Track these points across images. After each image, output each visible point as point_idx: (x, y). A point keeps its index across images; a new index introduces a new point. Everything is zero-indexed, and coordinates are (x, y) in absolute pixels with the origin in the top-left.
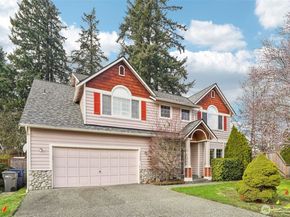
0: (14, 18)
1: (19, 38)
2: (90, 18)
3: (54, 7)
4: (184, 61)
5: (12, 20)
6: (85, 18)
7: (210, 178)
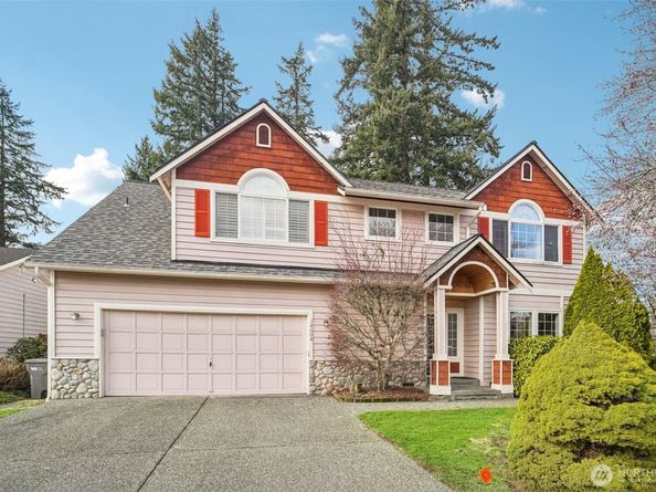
0: (160, 89)
1: (167, 122)
2: (294, 63)
3: (228, 58)
4: (490, 116)
5: (156, 93)
6: (284, 65)
7: (509, 389)
